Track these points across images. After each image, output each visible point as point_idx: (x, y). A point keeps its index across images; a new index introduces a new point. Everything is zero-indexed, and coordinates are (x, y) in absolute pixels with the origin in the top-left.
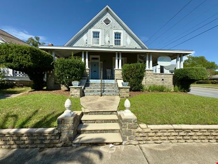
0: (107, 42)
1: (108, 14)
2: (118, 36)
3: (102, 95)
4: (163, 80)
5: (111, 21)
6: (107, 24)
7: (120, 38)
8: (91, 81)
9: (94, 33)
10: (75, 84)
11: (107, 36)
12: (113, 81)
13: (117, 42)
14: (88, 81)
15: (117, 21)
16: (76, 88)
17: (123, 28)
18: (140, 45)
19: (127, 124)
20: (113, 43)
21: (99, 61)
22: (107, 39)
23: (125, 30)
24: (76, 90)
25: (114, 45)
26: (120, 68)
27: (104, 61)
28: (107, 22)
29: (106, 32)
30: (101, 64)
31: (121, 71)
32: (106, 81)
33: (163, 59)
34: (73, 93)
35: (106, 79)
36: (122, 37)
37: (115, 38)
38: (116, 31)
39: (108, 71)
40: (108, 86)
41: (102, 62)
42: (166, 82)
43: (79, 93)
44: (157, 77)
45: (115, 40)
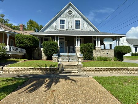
0: (70, 27)
1: (71, 7)
2: (78, 22)
3: (68, 62)
4: (107, 53)
5: (73, 12)
6: (70, 14)
7: (79, 24)
8: (61, 54)
9: (61, 20)
10: (55, 55)
11: (70, 23)
12: (74, 54)
13: (77, 27)
14: (59, 54)
15: (77, 12)
16: (55, 57)
17: (81, 17)
18: (94, 29)
19: (80, 66)
20: (74, 28)
21: (64, 40)
22: (70, 25)
23: (82, 18)
24: (55, 58)
25: (75, 29)
26: (79, 46)
27: (68, 41)
28: (70, 13)
29: (70, 20)
30: (66, 42)
31: (80, 48)
32: (70, 54)
33: (107, 40)
34: (54, 60)
35: (70, 53)
36: (81, 23)
37: (76, 24)
38: (76, 19)
39: (71, 47)
40: (72, 57)
41: (67, 41)
42: (109, 55)
43: (57, 60)
44: (103, 52)
45: (76, 26)
